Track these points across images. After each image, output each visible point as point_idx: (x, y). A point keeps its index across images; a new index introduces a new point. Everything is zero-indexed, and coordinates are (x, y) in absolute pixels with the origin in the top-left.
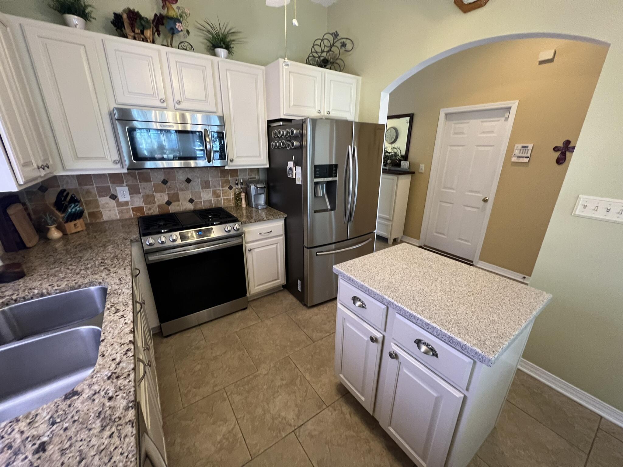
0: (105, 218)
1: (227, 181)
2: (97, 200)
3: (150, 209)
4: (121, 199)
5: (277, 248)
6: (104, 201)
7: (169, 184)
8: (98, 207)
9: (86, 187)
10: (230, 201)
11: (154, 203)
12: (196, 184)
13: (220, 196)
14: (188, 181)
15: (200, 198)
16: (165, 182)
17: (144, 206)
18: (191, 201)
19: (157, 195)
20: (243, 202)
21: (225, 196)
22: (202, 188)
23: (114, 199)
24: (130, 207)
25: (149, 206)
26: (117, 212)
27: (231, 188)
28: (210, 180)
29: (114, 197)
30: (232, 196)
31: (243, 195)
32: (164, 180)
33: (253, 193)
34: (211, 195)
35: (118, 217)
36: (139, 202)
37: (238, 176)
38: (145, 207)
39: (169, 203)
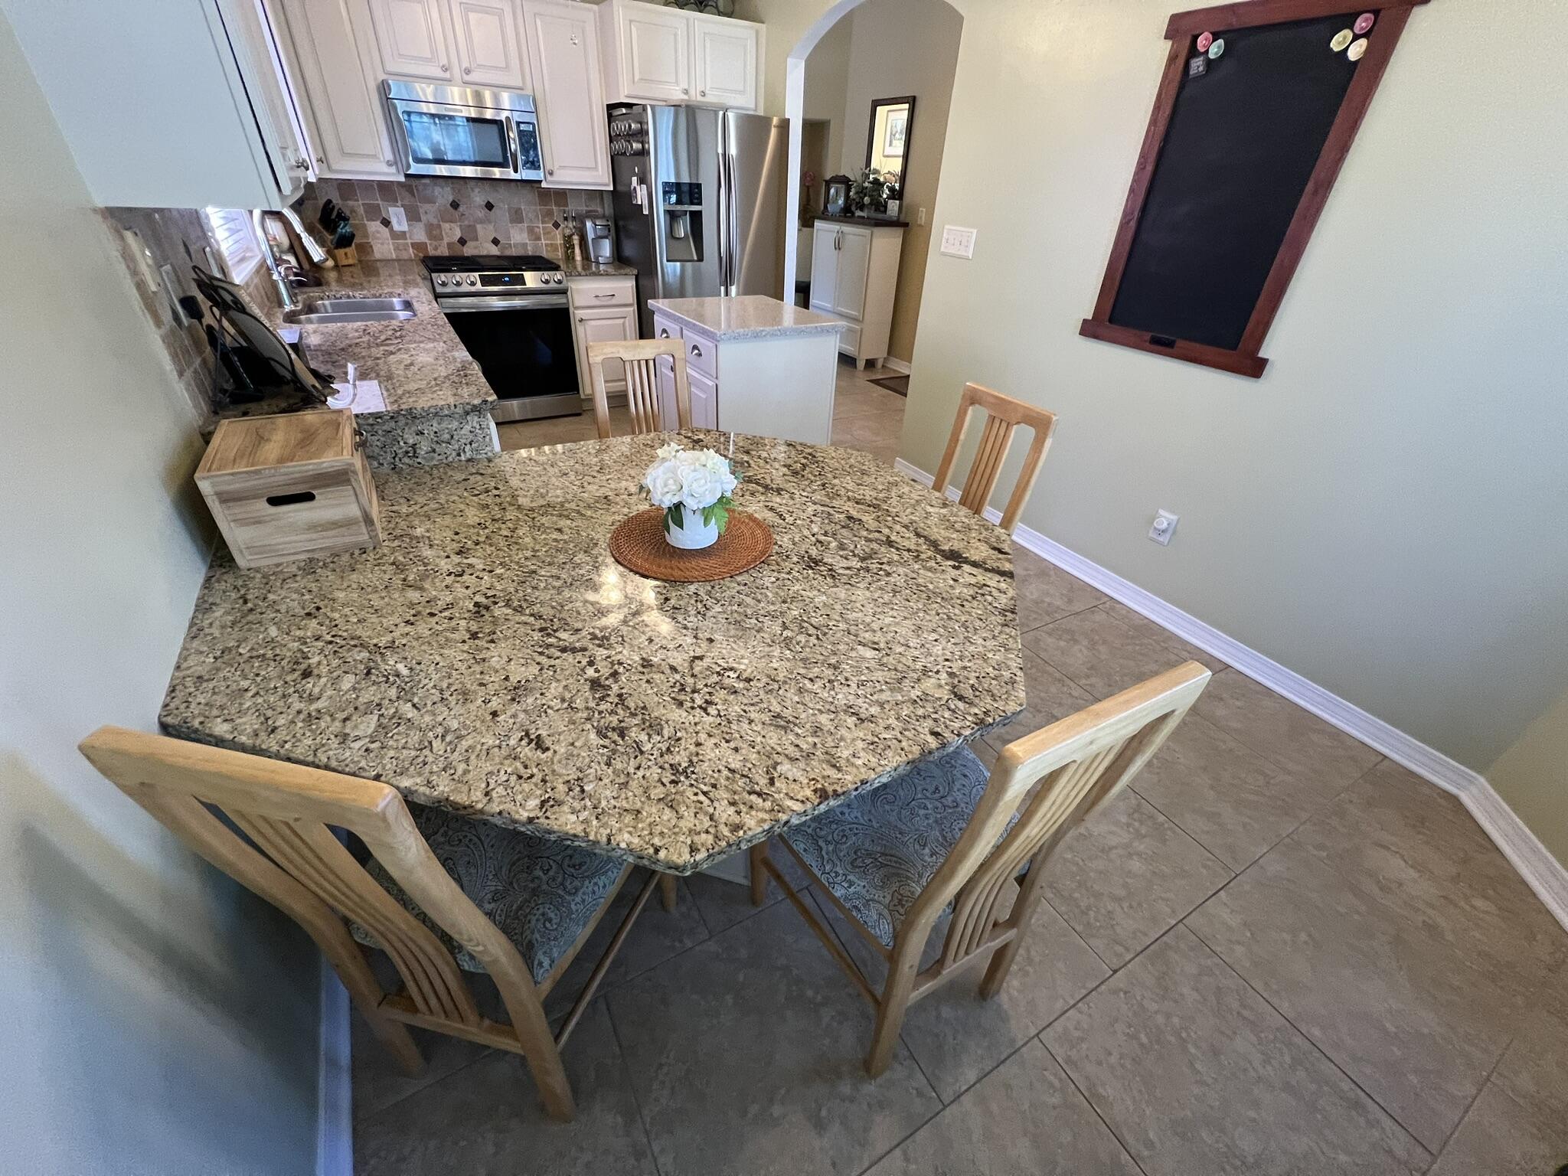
0: (377, 255)
1: (550, 213)
2: (365, 226)
3: (436, 249)
4: (396, 227)
5: (624, 324)
6: (374, 226)
7: (461, 209)
8: (366, 236)
9: (351, 203)
10: (556, 250)
11: (442, 239)
12: (501, 211)
13: (539, 239)
14: (489, 206)
15: (509, 238)
16: (455, 205)
17: (428, 242)
18: (496, 242)
19: (446, 226)
20: (577, 250)
21: (547, 239)
22: (512, 221)
23: (386, 226)
24: (409, 241)
25: (435, 243)
26: (391, 247)
27: (556, 225)
28: (523, 208)
29: (386, 223)
30: (559, 241)
31: (576, 240)
32: (454, 201)
33: (591, 235)
34: (525, 235)
35: (394, 257)
36: (420, 235)
37: (567, 206)
38: (430, 245)
39: (462, 242)
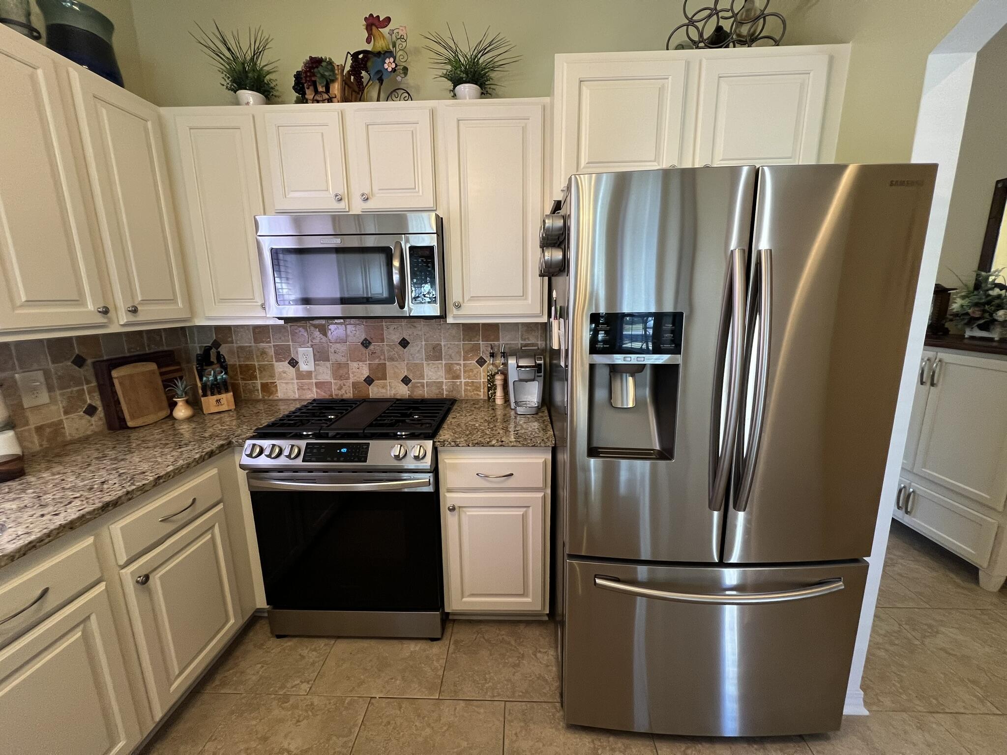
0: (280, 395)
1: (475, 349)
2: (272, 366)
3: (340, 388)
4: (303, 367)
5: (524, 517)
6: (282, 367)
7: (371, 347)
8: (272, 376)
9: (262, 345)
10: (477, 389)
11: (348, 378)
12: (418, 349)
13: (458, 377)
14: (404, 343)
15: (422, 377)
16: (366, 344)
17: (332, 381)
18: (406, 381)
19: (354, 365)
20: (499, 393)
21: (469, 377)
22: (428, 358)
23: (294, 367)
24: (314, 381)
25: (340, 382)
26: (296, 387)
27: (481, 362)
28: (443, 344)
29: (294, 363)
30: (483, 379)
31: (499, 379)
32: (366, 340)
33: (513, 376)
34: (442, 373)
35: (297, 396)
36: (325, 374)
37: (498, 340)
38: (335, 384)
39: (369, 381)
